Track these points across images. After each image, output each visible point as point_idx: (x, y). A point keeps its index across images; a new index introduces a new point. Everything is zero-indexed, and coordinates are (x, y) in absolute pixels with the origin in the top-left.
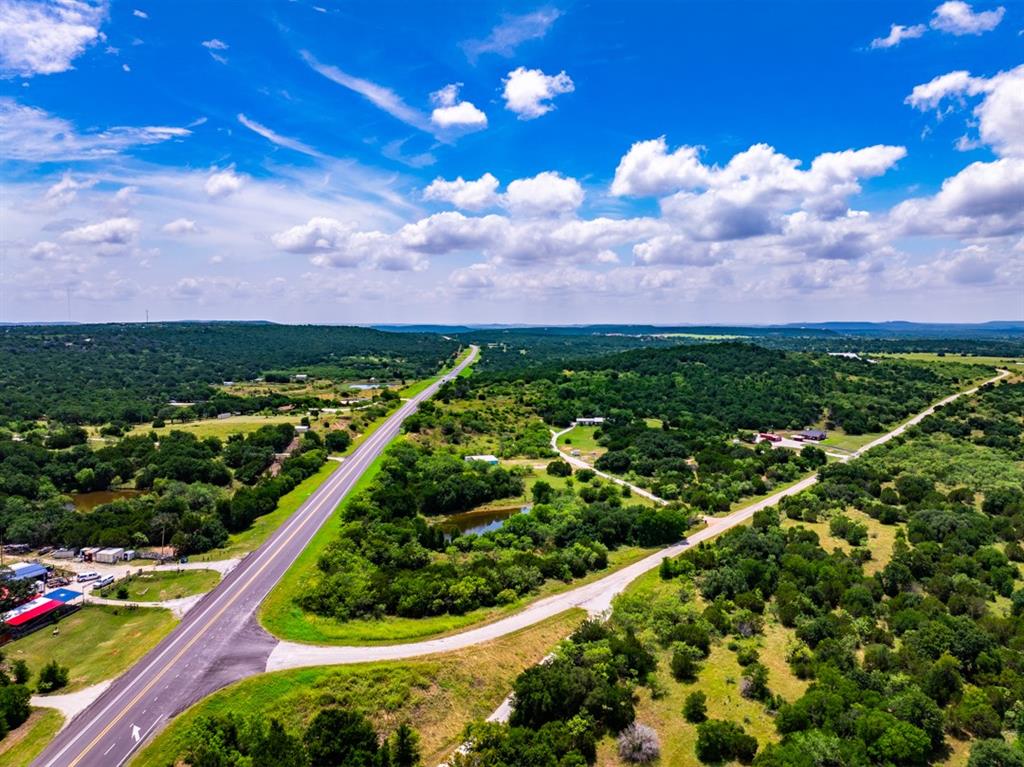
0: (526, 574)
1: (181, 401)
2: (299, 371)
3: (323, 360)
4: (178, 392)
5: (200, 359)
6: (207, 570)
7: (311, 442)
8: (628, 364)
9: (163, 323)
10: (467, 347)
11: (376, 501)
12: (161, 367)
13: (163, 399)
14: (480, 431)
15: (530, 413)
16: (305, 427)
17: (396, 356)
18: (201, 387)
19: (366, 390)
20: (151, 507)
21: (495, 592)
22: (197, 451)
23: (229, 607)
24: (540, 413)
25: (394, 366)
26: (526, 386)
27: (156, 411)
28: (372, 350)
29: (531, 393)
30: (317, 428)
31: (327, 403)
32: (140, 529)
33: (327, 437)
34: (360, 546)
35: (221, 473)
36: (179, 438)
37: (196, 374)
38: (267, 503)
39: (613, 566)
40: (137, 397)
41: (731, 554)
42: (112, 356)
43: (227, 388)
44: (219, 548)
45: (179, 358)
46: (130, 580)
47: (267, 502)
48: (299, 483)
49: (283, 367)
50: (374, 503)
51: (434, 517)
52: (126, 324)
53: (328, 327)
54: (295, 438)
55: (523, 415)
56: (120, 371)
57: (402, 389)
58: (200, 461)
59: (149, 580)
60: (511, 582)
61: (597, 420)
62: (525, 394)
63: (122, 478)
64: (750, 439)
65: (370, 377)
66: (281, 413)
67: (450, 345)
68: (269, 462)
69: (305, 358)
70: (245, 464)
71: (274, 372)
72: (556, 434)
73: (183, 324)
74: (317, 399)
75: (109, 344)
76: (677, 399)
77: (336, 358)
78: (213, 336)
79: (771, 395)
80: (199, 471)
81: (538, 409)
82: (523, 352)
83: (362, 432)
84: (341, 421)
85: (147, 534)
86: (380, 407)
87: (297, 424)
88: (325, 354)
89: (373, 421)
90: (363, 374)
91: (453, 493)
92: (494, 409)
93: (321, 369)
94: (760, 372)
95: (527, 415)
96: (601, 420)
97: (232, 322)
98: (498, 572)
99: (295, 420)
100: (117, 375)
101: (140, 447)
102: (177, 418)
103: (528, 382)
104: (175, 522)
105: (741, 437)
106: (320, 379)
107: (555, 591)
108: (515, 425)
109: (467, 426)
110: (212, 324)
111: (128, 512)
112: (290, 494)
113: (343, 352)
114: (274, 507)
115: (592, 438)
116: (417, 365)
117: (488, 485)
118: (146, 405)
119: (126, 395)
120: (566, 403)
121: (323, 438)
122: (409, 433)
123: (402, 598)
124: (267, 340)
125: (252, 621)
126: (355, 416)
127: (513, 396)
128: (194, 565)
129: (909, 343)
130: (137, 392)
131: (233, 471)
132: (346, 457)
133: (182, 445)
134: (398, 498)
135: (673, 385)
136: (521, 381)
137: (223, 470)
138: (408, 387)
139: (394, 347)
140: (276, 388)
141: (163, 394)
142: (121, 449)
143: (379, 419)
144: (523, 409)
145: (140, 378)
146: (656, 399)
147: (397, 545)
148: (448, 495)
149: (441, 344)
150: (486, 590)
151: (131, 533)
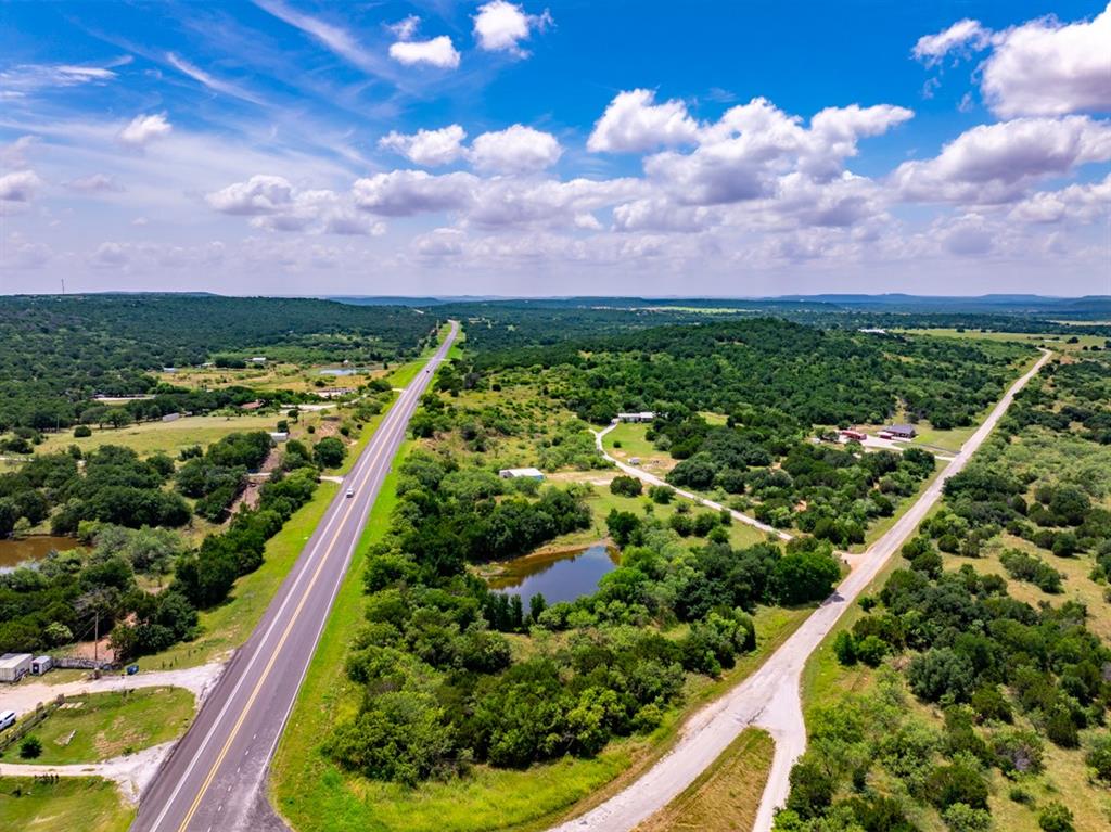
0: (663, 672)
1: (111, 394)
2: (255, 353)
3: (281, 339)
4: (107, 383)
5: (133, 339)
6: (172, 689)
7: (295, 456)
8: (657, 344)
9: (84, 295)
10: (446, 322)
11: (411, 552)
12: (83, 350)
13: (88, 393)
14: (506, 433)
15: (559, 407)
16: (284, 434)
17: (367, 334)
18: (136, 376)
19: (345, 379)
20: (74, 571)
21: (631, 712)
22: (139, 476)
23: (218, 776)
24: (572, 407)
25: (368, 345)
26: (545, 372)
27: (78, 412)
28: (338, 326)
29: (555, 380)
30: (298, 434)
31: (303, 398)
32: (57, 618)
33: (315, 448)
34: (404, 631)
35: (175, 508)
36: (112, 455)
37: (128, 359)
38: (247, 555)
39: (763, 643)
40: (51, 391)
41: (922, 620)
42: (18, 337)
43: (168, 377)
44: (186, 641)
45: (105, 339)
46: (45, 716)
47: (250, 556)
48: (287, 518)
49: (236, 348)
50: (408, 555)
51: (484, 566)
52: (39, 296)
53: (282, 299)
54: (272, 451)
55: (551, 410)
56: (29, 356)
57: (388, 376)
58: (145, 492)
59: (76, 714)
60: (645, 690)
61: (644, 415)
62: (547, 383)
63: (30, 519)
64: (833, 437)
65: (342, 361)
66: (246, 412)
67: (426, 320)
68: (240, 487)
69: (259, 336)
70: (208, 492)
71: (224, 355)
72: (600, 435)
73: (108, 296)
74: (290, 392)
75: (15, 322)
76: (730, 387)
77: (296, 336)
78: (145, 311)
79: (833, 381)
80: (144, 507)
81: (568, 403)
82: (511, 328)
83: (357, 438)
84: (327, 423)
85: (70, 624)
86: (372, 401)
87: (272, 429)
88: (283, 332)
89: (367, 421)
90: (334, 355)
91: (508, 532)
92: (515, 403)
93: (283, 350)
94: (808, 353)
95: (555, 410)
96: (649, 415)
97: (167, 294)
98: (623, 671)
99: (267, 423)
100: (25, 361)
101: (55, 472)
102: (108, 423)
103: (546, 368)
104: (114, 600)
105: (820, 435)
106: (283, 363)
107: (706, 696)
108: (545, 423)
109: (490, 427)
110: (143, 296)
111: (38, 587)
112: (278, 536)
113: (304, 329)
114: (260, 562)
115: (643, 439)
116: (395, 344)
117: (550, 517)
118: (63, 406)
119: (37, 388)
120: (600, 393)
121: (310, 450)
122: (419, 438)
123: (496, 734)
124: (212, 314)
125: (261, 804)
126: (344, 416)
127: (533, 385)
128: (150, 677)
129: (923, 318)
130: (52, 384)
131: (191, 503)
132: (344, 476)
133: (118, 467)
134: (440, 546)
135: (718, 370)
136: (539, 366)
137: (178, 503)
138: (393, 373)
139: (362, 323)
140: (232, 378)
141: (87, 387)
142: (28, 476)
143: (374, 418)
144: (550, 402)
145: (56, 365)
146: (704, 388)
147: (456, 627)
148: (501, 535)
149: (416, 318)
150: (618, 709)
151: (42, 625)
